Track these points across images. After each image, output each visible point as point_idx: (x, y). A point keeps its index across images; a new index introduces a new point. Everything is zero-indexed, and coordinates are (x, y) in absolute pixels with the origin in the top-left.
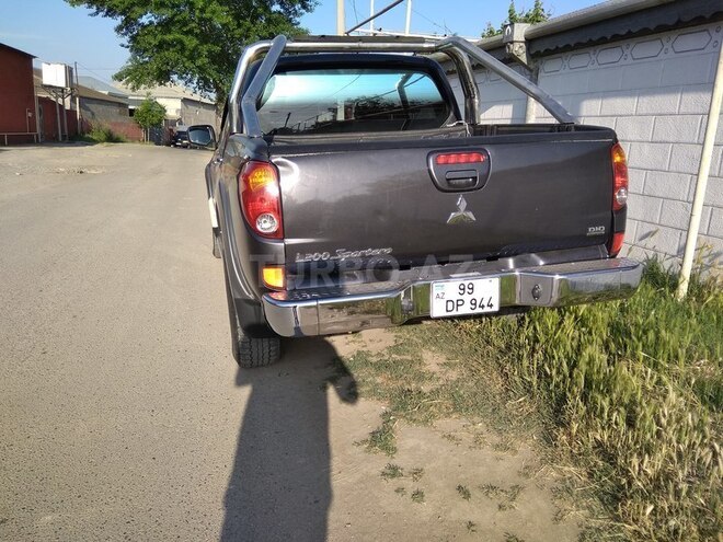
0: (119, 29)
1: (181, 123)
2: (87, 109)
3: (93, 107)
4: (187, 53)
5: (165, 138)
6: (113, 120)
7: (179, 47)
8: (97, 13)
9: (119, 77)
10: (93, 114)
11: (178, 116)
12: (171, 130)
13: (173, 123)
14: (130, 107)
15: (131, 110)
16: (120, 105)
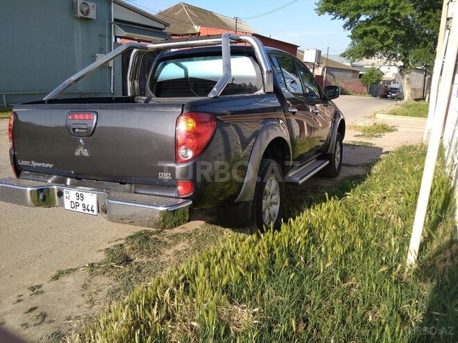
0: (345, 27)
1: (394, 83)
2: (332, 75)
3: (335, 73)
4: (379, 37)
5: (381, 92)
6: (347, 81)
7: (374, 34)
8: (335, 18)
9: (343, 55)
10: (334, 77)
11: (393, 78)
12: (386, 87)
13: (389, 82)
14: (360, 73)
15: (361, 75)
16: (354, 71)
